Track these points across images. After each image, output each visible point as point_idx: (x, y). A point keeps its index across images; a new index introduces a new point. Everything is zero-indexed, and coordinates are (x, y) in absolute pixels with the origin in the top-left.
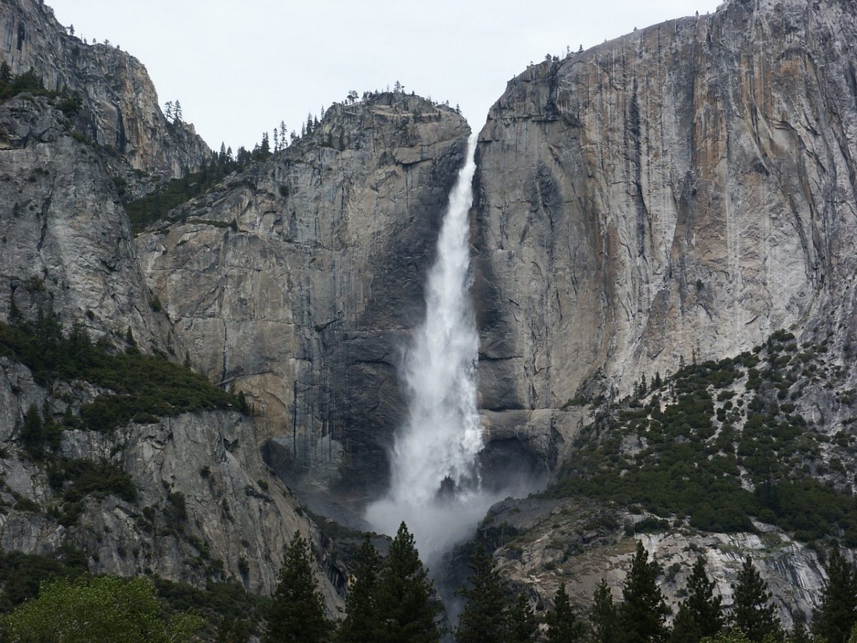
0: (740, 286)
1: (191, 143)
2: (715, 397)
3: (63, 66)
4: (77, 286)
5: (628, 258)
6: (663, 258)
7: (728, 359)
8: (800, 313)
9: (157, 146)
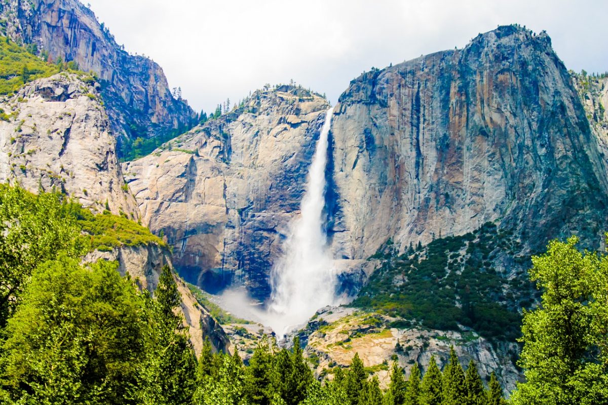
0: (469, 197)
1: (185, 110)
2: (449, 257)
3: (116, 66)
4: (79, 176)
5: (410, 179)
6: (428, 180)
7: (459, 236)
8: (501, 213)
9: (166, 111)
